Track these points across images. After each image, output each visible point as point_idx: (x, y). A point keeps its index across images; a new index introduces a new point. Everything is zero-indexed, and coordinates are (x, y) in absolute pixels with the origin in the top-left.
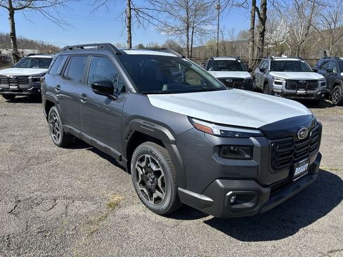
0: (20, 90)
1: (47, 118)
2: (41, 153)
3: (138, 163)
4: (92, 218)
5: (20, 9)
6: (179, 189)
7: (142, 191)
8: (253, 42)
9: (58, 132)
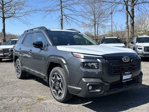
0: (5, 56)
1: (15, 65)
2: (10, 81)
3: (52, 78)
4: (29, 104)
5: (8, 18)
6: (68, 86)
7: (54, 92)
8: (128, 29)
9: (19, 71)
